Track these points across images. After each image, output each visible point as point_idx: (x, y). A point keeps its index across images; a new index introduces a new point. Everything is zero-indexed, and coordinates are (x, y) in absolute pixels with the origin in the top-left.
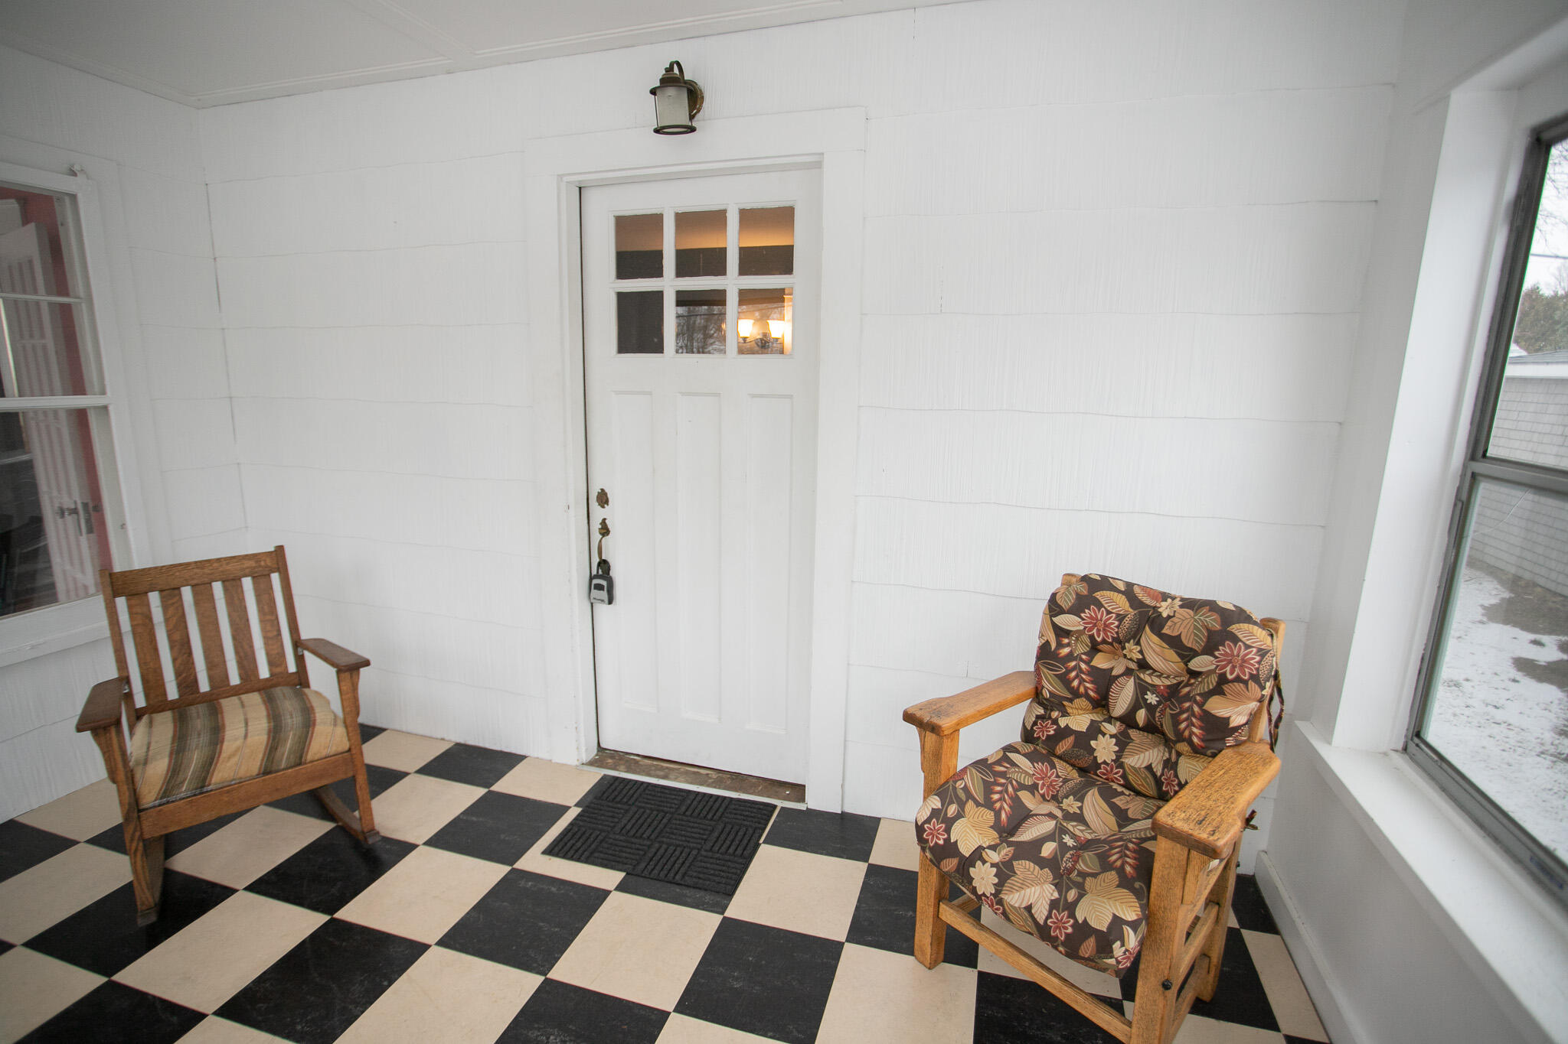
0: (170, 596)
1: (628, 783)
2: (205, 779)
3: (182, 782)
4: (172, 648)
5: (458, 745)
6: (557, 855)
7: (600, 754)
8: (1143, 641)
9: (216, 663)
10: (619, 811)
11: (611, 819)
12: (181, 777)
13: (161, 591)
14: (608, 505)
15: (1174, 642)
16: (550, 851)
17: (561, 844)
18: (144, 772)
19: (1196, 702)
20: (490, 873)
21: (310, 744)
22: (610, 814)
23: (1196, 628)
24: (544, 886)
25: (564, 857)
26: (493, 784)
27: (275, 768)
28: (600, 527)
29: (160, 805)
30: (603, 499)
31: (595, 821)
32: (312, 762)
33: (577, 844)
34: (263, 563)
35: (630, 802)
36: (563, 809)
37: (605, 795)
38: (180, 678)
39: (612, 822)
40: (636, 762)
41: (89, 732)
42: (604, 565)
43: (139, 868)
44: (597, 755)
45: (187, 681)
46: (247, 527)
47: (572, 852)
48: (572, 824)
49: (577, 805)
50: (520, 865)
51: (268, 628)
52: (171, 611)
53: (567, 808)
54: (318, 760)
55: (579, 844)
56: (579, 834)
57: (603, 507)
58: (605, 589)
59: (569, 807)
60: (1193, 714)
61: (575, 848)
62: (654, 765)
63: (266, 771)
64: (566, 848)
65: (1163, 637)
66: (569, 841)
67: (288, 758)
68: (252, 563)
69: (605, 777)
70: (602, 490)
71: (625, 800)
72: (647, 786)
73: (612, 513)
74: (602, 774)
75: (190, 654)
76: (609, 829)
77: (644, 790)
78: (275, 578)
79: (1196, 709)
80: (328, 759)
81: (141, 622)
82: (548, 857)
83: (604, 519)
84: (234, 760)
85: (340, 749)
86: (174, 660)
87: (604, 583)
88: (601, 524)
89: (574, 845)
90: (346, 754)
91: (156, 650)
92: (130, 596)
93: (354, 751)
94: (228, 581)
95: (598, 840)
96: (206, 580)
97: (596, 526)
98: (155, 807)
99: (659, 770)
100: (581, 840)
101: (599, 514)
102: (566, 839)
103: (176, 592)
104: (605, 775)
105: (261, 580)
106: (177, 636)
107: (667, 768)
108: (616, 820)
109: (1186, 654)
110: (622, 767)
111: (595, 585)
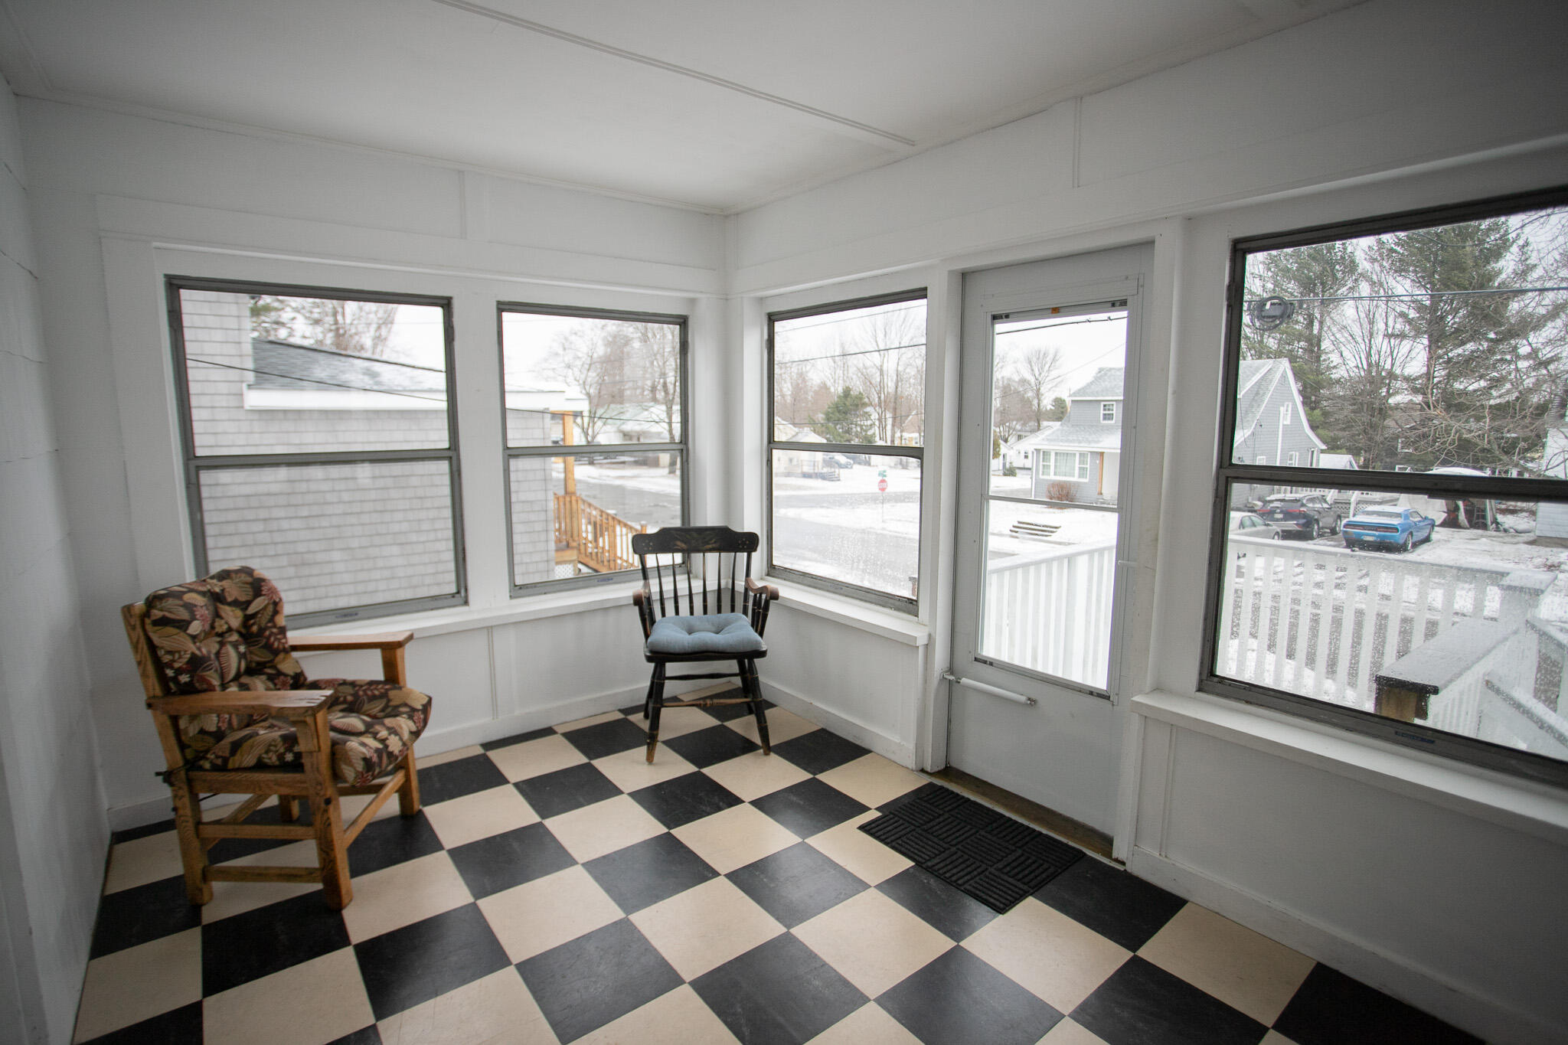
8: (223, 614)
15: (235, 603)
19: (271, 627)
23: (240, 587)
60: (276, 634)
65: (229, 604)
79: (275, 630)
109: (244, 605)
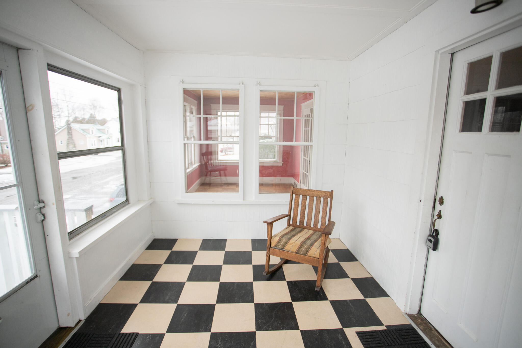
0: (305, 197)
1: (416, 334)
2: (284, 247)
3: (280, 245)
4: (301, 211)
5: (372, 278)
6: (359, 337)
7: (418, 315)
9: (309, 219)
10: (399, 342)
11: (391, 342)
12: (279, 244)
13: (303, 195)
14: (443, 205)
16: (359, 334)
17: (365, 335)
18: (274, 238)
20: (335, 324)
21: (309, 251)
22: (393, 340)
24: (344, 343)
25: (360, 339)
26: (368, 298)
27: (299, 253)
28: (438, 213)
29: (274, 248)
30: (441, 201)
31: (385, 337)
32: (309, 256)
33: (369, 339)
34: (327, 195)
35: (407, 343)
36: (381, 324)
37: (400, 331)
38: (301, 220)
39: (391, 343)
40: (431, 330)
41: (266, 224)
42: (437, 231)
43: (267, 260)
44: (416, 314)
45: (302, 222)
46: (344, 184)
47: (365, 340)
48: (376, 331)
49: (386, 326)
50: (346, 330)
51: (324, 214)
52: (303, 201)
53: (382, 325)
54: (310, 257)
55: (369, 340)
56: (374, 336)
57: (441, 205)
58: (433, 242)
59: (383, 325)
61: (367, 340)
62: (438, 337)
63: (297, 253)
64: (364, 337)
66: (368, 336)
67: (303, 252)
68: (324, 194)
69: (410, 325)
70: (442, 197)
71: (406, 340)
72: (423, 343)
73: (444, 209)
74: (410, 323)
75: (304, 214)
76: (387, 344)
77: (420, 343)
78: (329, 199)
80: (313, 258)
81: (296, 202)
82: (356, 335)
83: (440, 211)
84: (291, 245)
85: (316, 257)
86: (301, 214)
87: (433, 240)
88: (438, 212)
89: (368, 338)
90: (317, 259)
91: (298, 210)
92: (296, 195)
93: (320, 259)
94: (318, 197)
95: (378, 345)
96: (313, 195)
97: (436, 213)
98: (273, 248)
99: (438, 341)
100: (372, 339)
101: (438, 207)
102: (367, 334)
103: (306, 197)
104: (411, 324)
105: (326, 199)
106: (303, 208)
107: (444, 343)
108: (394, 344)
110: (422, 327)
111: (429, 239)
